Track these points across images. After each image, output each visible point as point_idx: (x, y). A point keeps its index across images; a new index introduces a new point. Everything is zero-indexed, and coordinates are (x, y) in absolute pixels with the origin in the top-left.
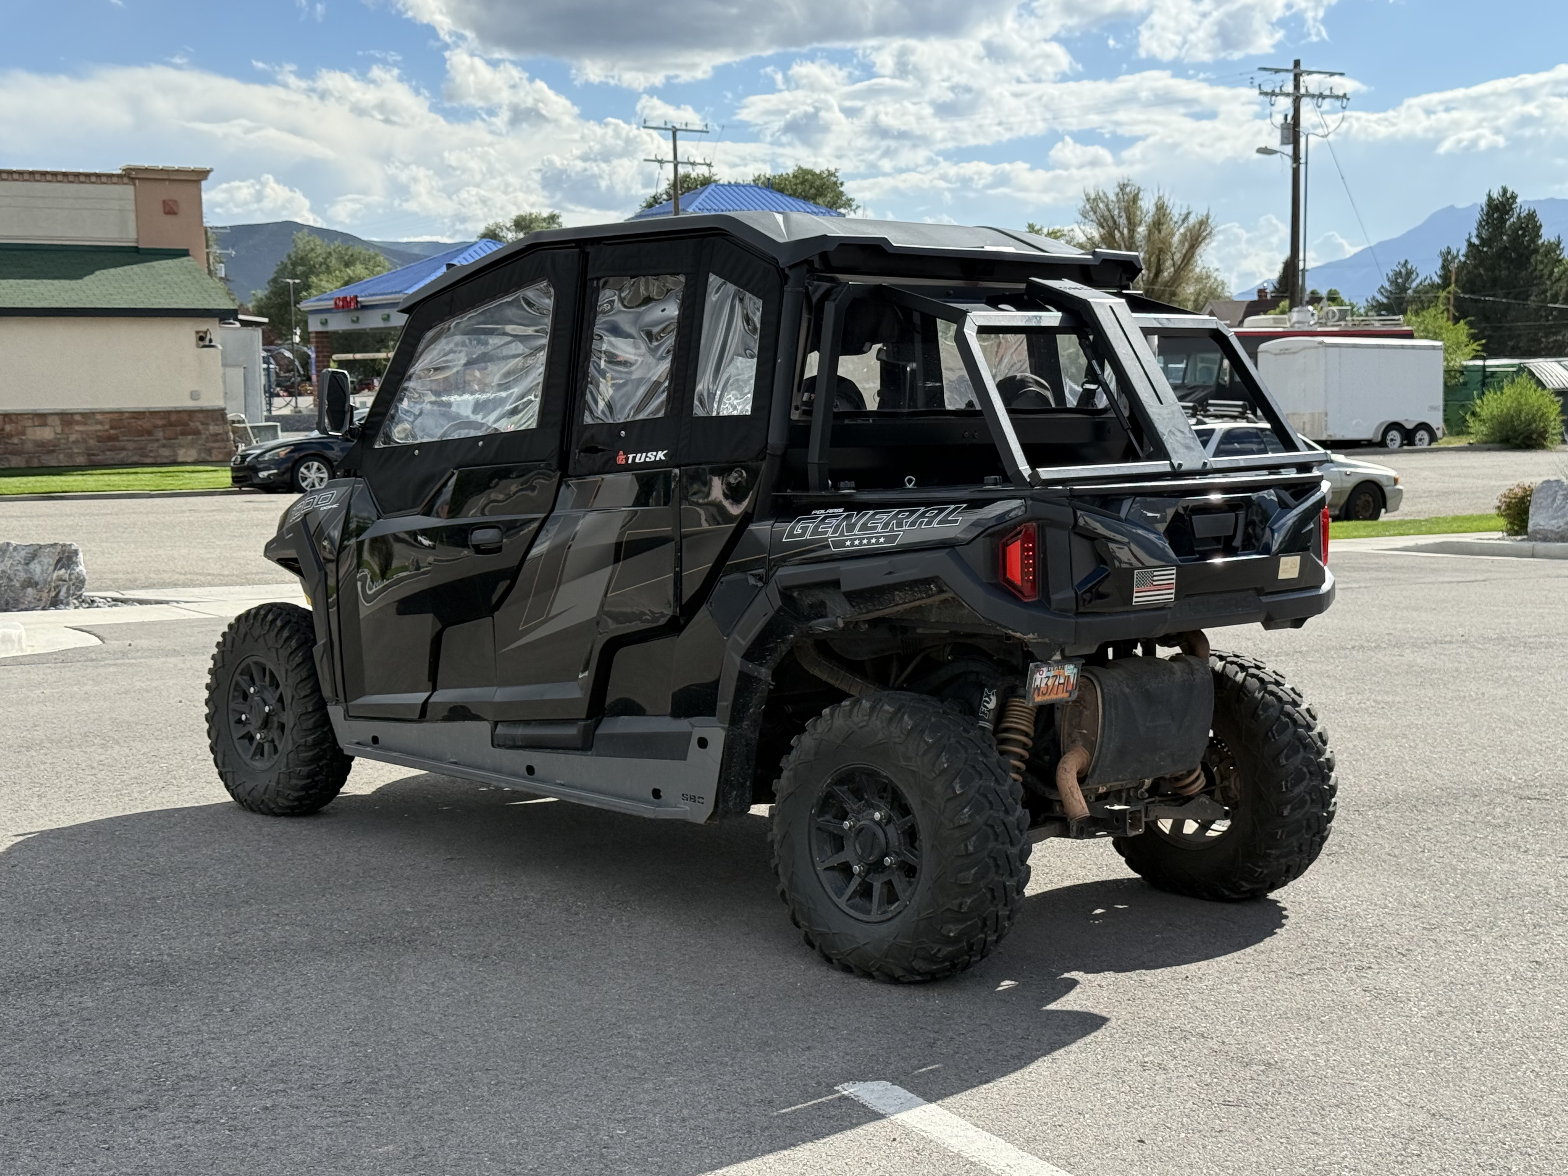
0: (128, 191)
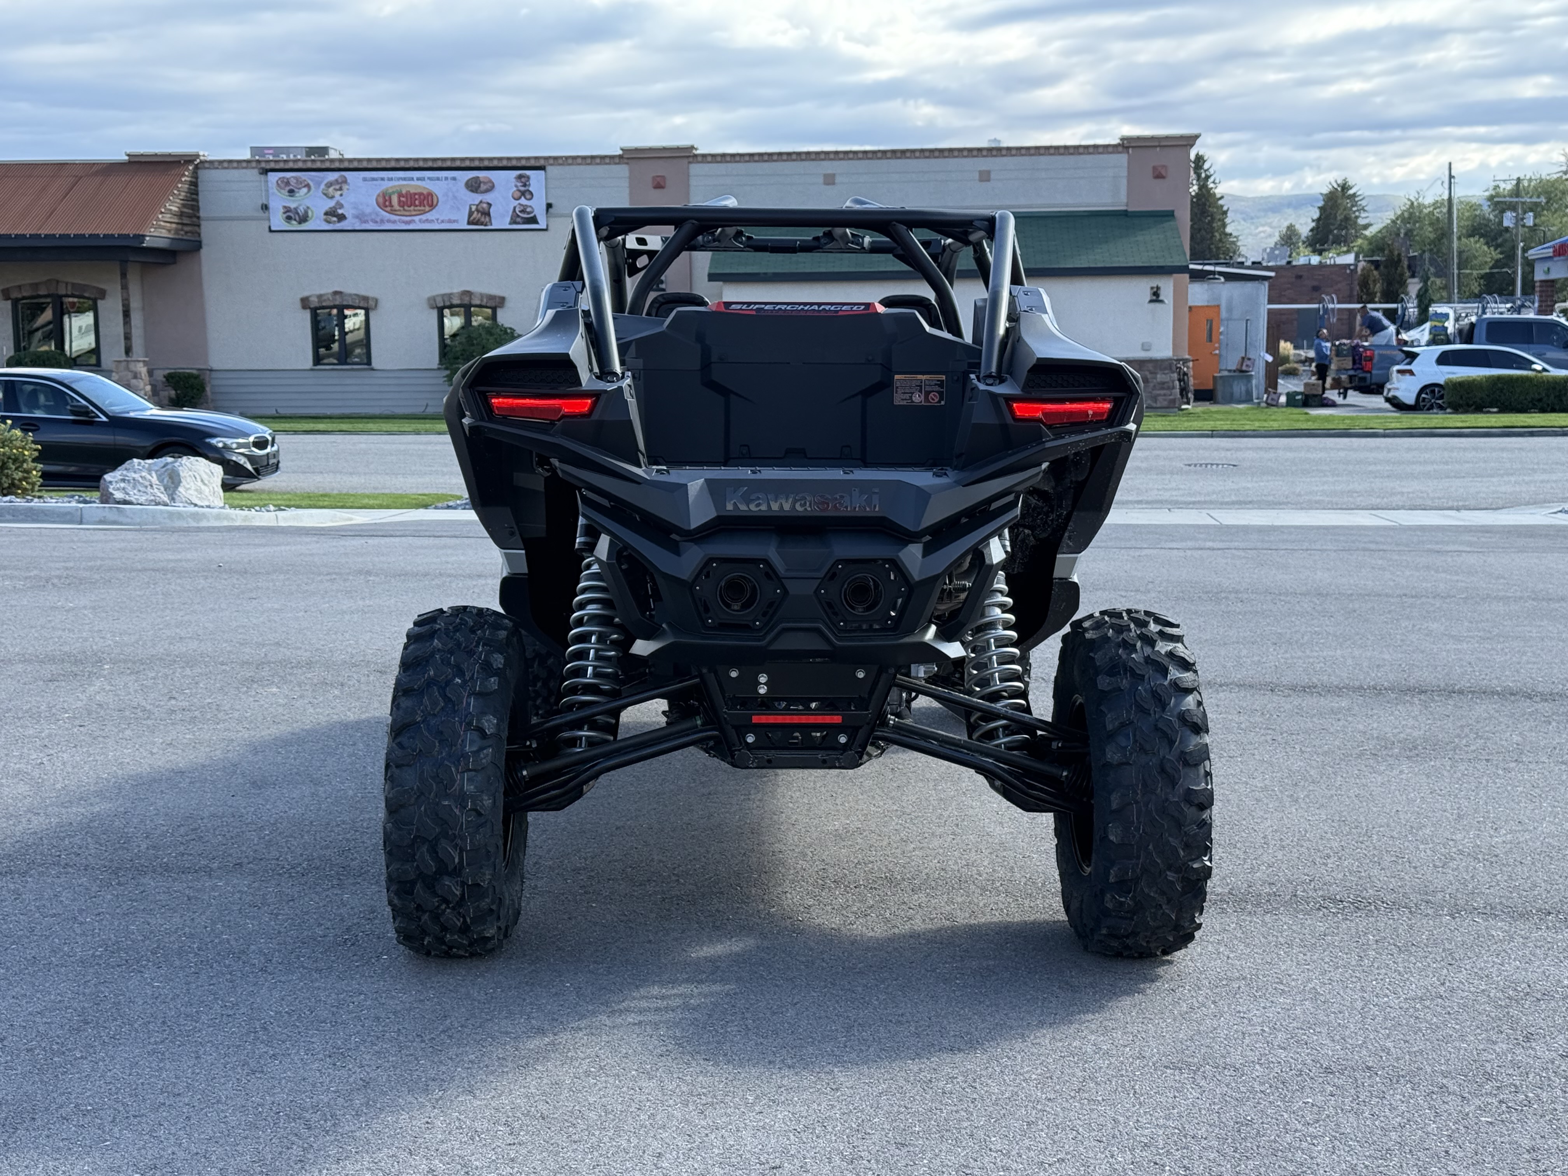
0: (1122, 159)
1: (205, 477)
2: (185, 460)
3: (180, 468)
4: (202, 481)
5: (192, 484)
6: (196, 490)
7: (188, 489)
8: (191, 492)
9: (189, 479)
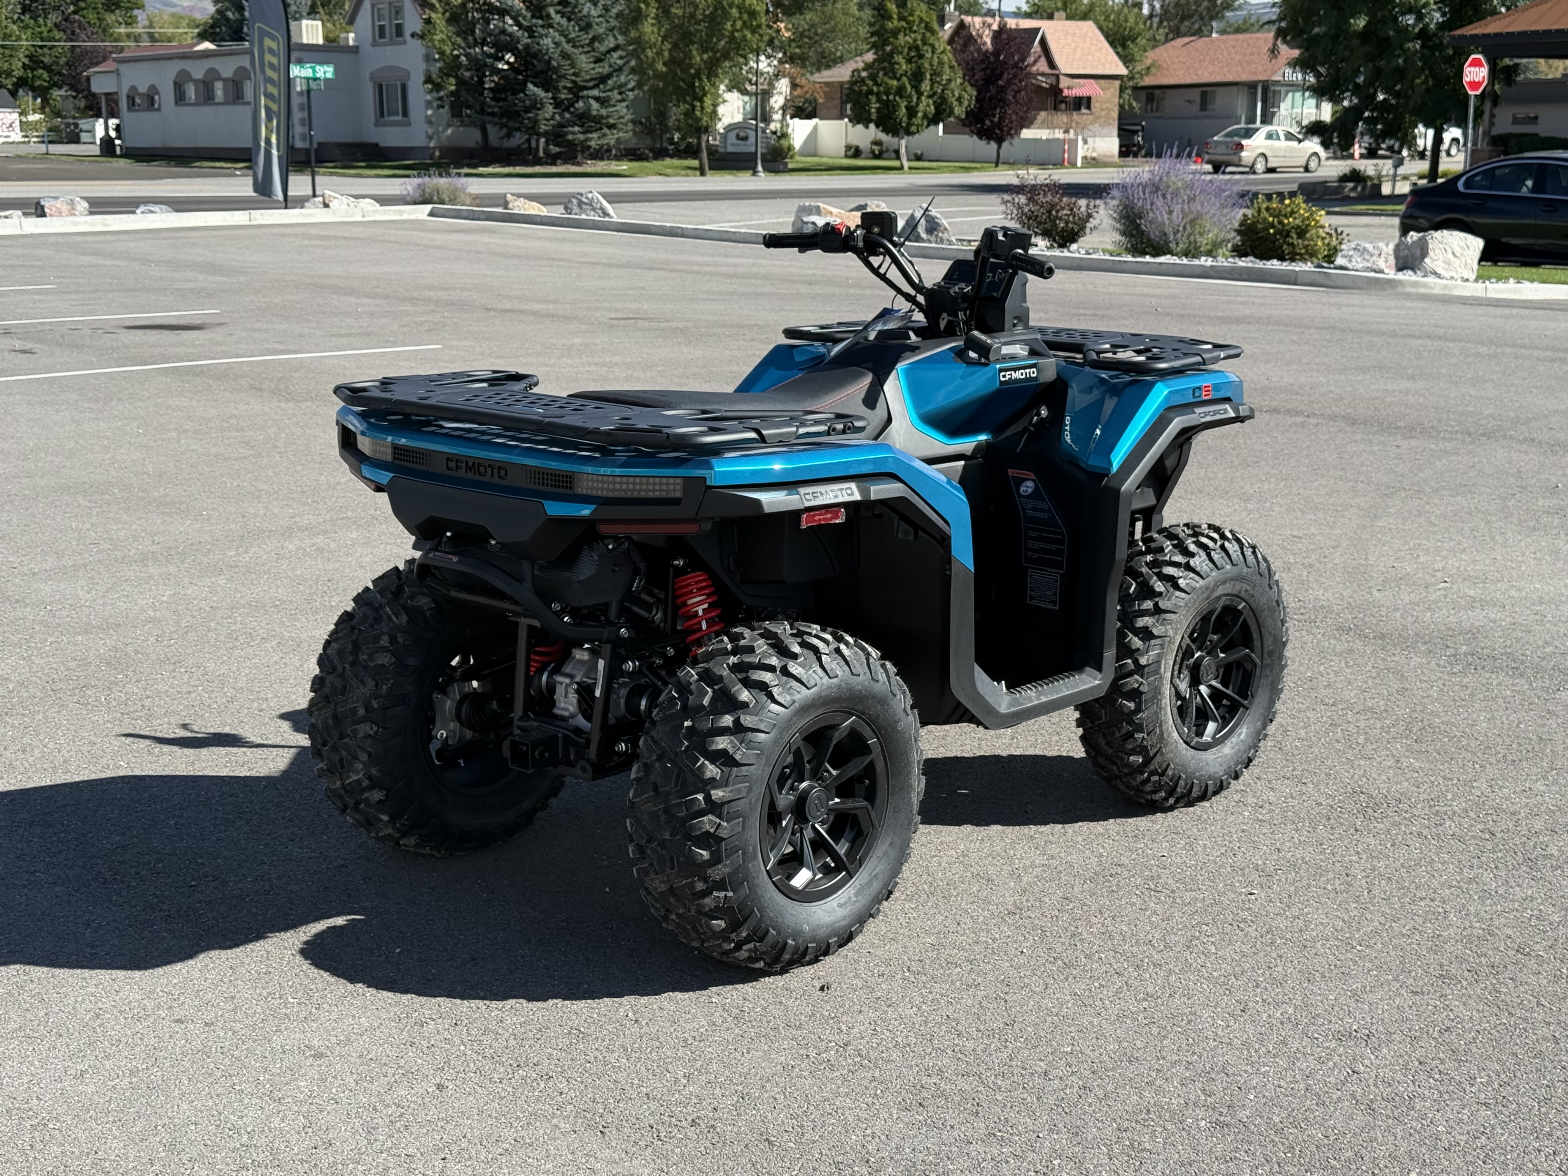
1: (1458, 252)
2: (1438, 235)
3: (1430, 241)
4: (1453, 254)
5: (1441, 256)
6: (1445, 262)
7: (1433, 260)
8: (1439, 263)
9: (1437, 251)
